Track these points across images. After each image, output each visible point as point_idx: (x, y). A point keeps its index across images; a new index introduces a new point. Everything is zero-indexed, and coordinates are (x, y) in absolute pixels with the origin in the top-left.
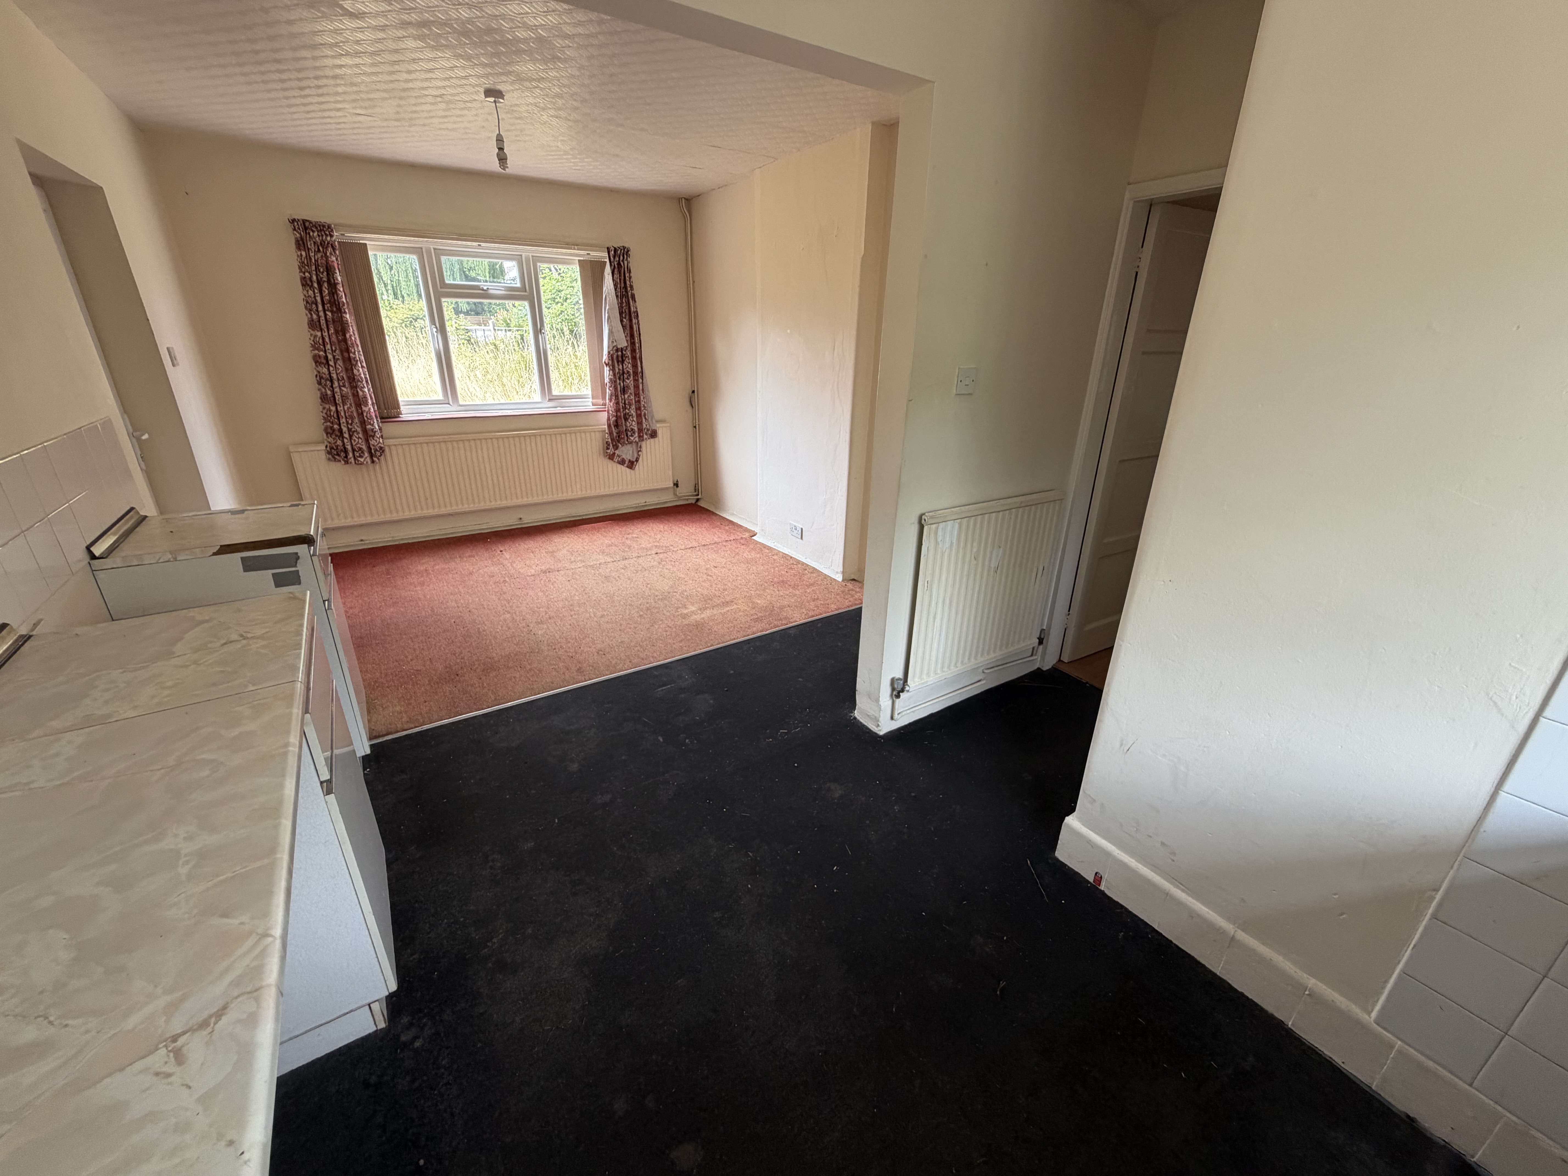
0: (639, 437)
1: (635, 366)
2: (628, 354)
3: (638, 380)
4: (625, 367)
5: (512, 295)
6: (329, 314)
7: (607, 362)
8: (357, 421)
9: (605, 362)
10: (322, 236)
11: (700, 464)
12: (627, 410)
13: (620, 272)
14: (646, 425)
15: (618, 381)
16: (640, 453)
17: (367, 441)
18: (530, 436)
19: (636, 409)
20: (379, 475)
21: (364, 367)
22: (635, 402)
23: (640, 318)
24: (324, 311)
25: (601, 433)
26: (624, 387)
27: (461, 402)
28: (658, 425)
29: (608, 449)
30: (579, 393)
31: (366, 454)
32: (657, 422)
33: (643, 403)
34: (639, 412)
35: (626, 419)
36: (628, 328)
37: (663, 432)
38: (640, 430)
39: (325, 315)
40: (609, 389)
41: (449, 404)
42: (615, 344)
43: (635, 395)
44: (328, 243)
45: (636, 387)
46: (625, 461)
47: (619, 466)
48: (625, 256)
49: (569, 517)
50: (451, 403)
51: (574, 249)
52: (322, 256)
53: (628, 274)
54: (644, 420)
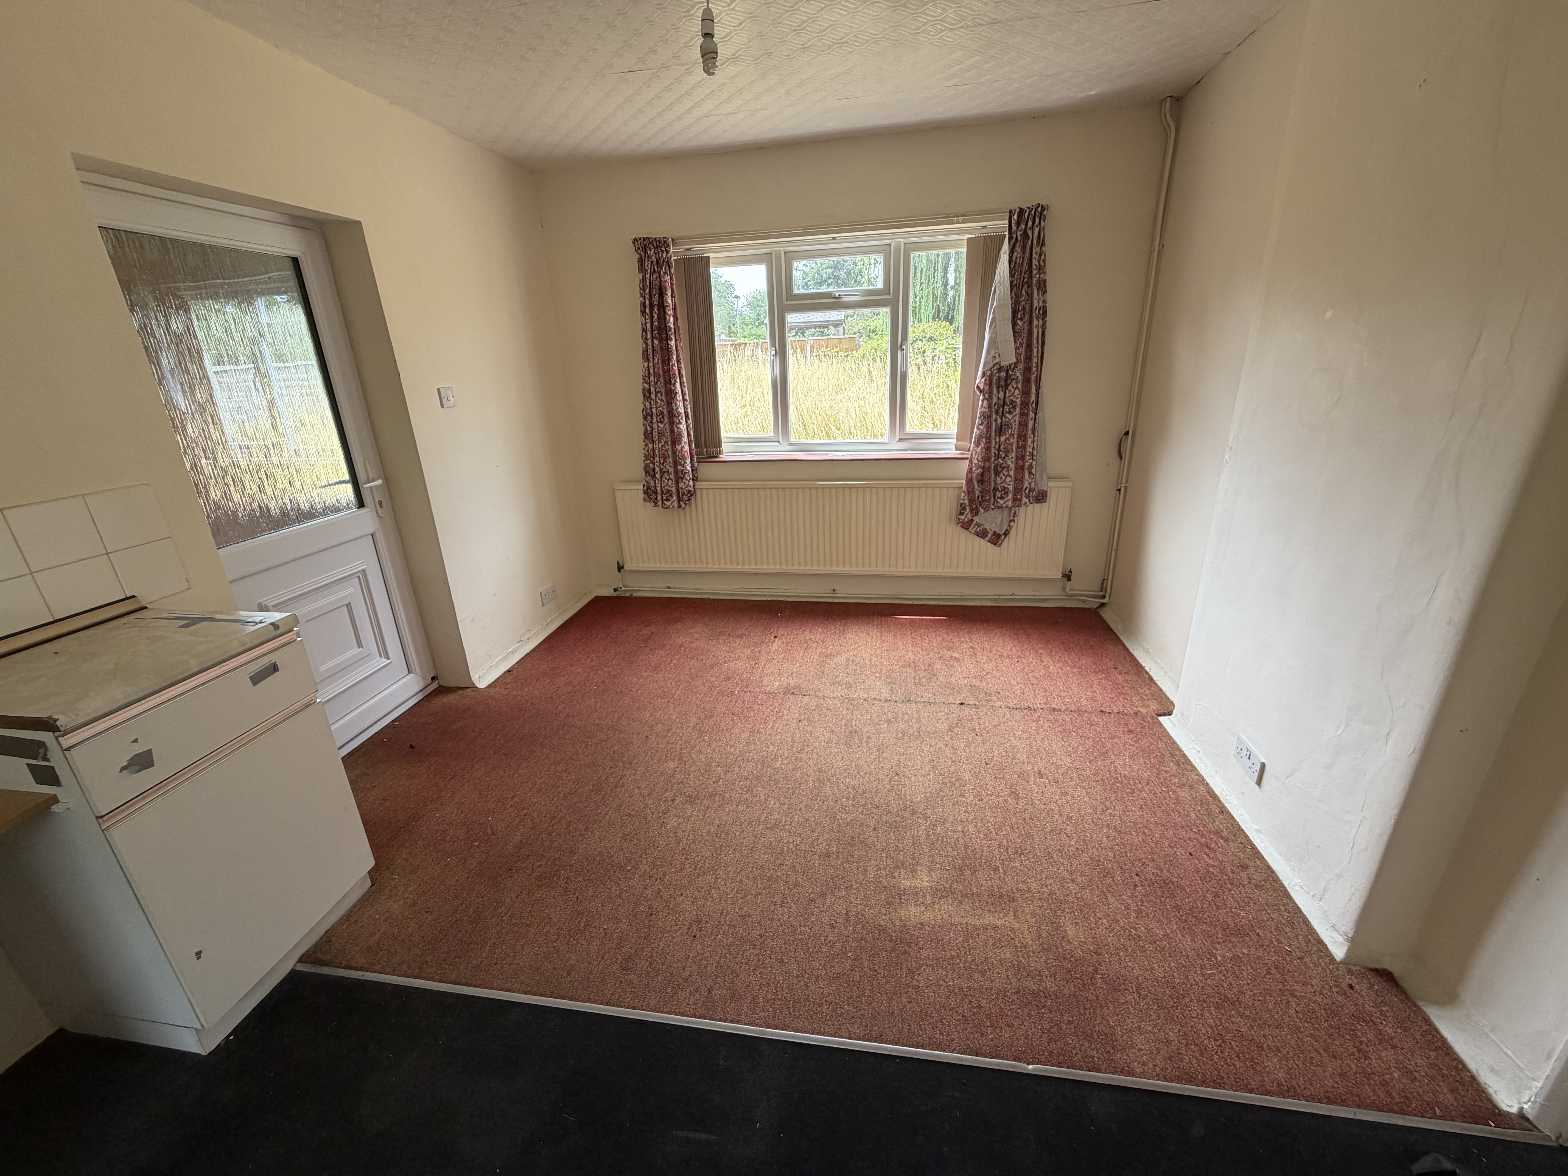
0: (1015, 499)
1: (1026, 393)
2: (1018, 374)
3: (1027, 415)
4: (1007, 395)
5: (871, 300)
6: (656, 342)
7: (982, 388)
8: (671, 461)
9: (978, 387)
10: (659, 253)
11: (1117, 550)
12: (1000, 460)
13: (1024, 248)
14: (1030, 484)
15: (994, 416)
16: (1012, 524)
17: (677, 483)
18: (857, 488)
19: (1017, 458)
20: (689, 522)
21: (687, 400)
22: (1018, 448)
23: (1048, 319)
24: (653, 338)
25: (957, 489)
26: (1001, 426)
27: (793, 440)
28: (1051, 484)
29: (961, 514)
30: (935, 431)
31: (675, 498)
32: (1050, 478)
33: (1029, 449)
34: (1020, 463)
35: (997, 473)
36: (1025, 335)
37: (1058, 494)
38: (1018, 490)
39: (653, 342)
40: (978, 428)
41: (779, 442)
42: (997, 360)
43: (1019, 437)
44: (664, 261)
45: (1023, 425)
46: (988, 532)
47: (978, 539)
48: (1037, 220)
49: (897, 598)
50: (781, 441)
51: (958, 223)
52: (657, 277)
53: (1038, 249)
54: (1027, 474)
